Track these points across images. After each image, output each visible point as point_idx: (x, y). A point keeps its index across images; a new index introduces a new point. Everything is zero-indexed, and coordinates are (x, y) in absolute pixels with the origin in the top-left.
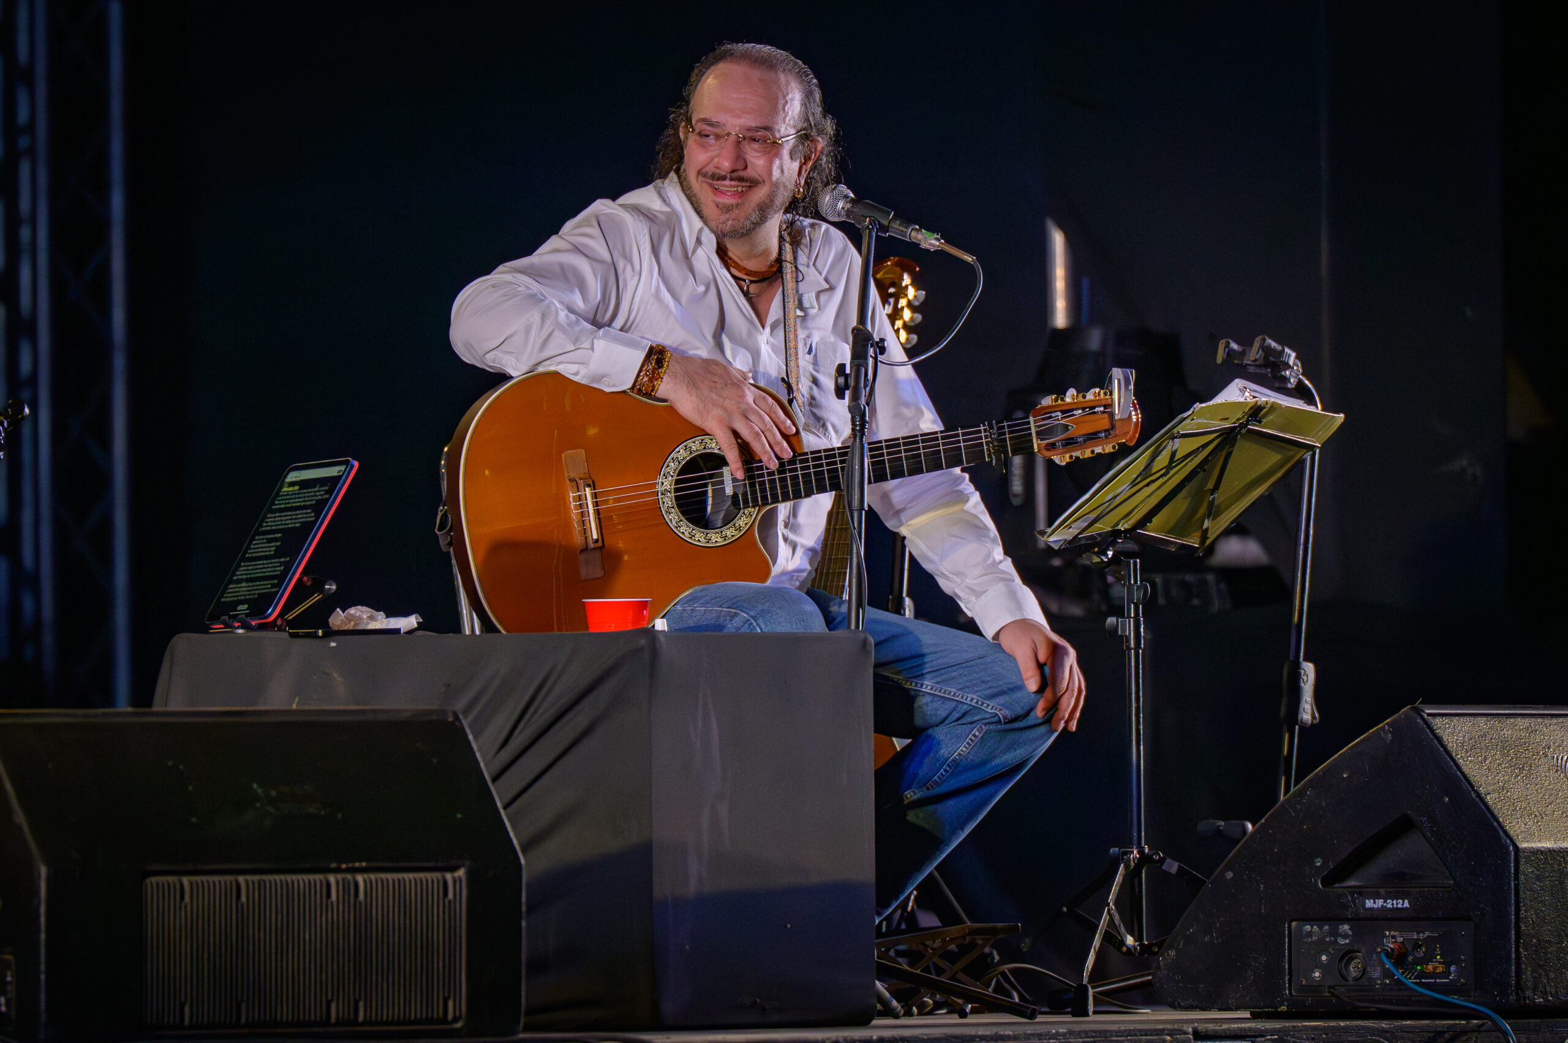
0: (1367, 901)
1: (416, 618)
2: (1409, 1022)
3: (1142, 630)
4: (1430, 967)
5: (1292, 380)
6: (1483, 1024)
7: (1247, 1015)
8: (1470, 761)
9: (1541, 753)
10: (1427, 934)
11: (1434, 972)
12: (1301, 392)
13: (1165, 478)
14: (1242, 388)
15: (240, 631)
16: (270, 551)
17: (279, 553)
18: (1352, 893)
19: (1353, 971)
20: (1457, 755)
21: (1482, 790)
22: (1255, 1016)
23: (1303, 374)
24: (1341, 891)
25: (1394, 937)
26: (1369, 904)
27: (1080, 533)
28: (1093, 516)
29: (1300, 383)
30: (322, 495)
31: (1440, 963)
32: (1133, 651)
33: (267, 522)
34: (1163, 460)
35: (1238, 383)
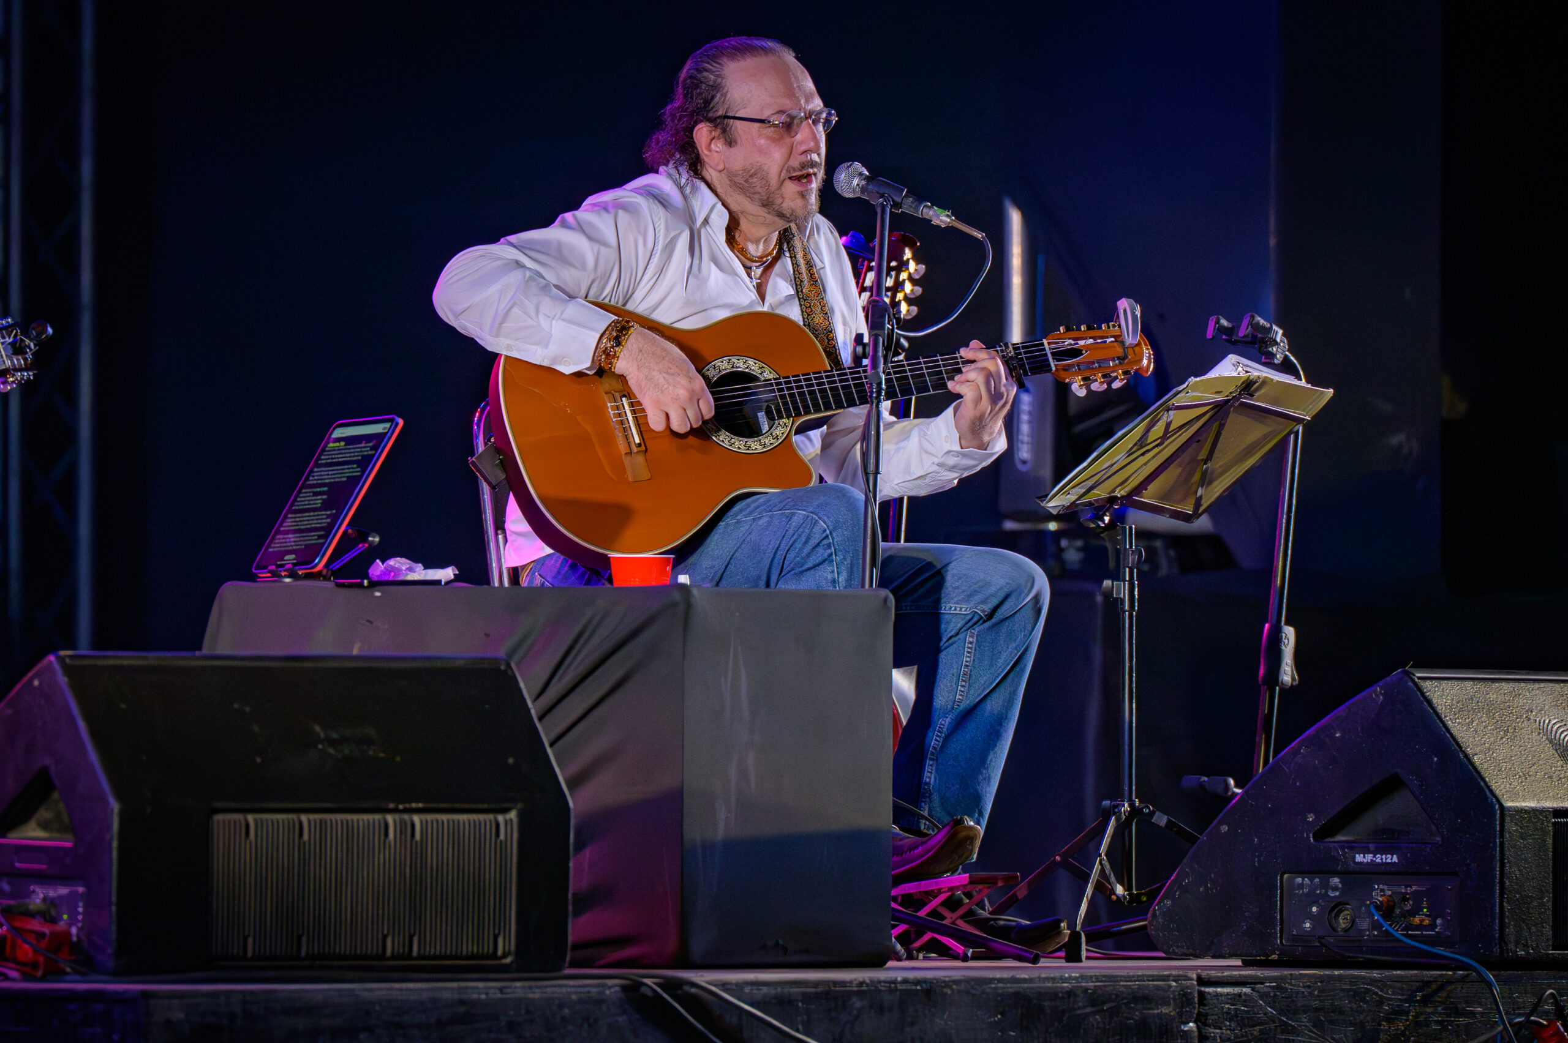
0: (1357, 856)
1: (453, 570)
2: (1399, 972)
3: (1136, 593)
4: (1417, 920)
5: (1278, 356)
6: (1467, 976)
7: (1239, 963)
8: (1459, 723)
9: (1524, 716)
10: (1414, 888)
11: (1421, 924)
12: (1286, 367)
13: (1160, 448)
14: (1235, 363)
15: (288, 580)
16: (318, 504)
17: (325, 506)
18: (1343, 848)
19: (1342, 923)
20: (1445, 717)
21: (1469, 751)
22: (1247, 964)
23: (1288, 351)
24: (1331, 845)
25: (1382, 890)
26: (1359, 858)
27: (1077, 500)
28: (1090, 483)
29: (1286, 358)
30: (368, 451)
31: (1426, 915)
32: (1127, 613)
33: (313, 476)
34: (1158, 430)
35: (1232, 358)
